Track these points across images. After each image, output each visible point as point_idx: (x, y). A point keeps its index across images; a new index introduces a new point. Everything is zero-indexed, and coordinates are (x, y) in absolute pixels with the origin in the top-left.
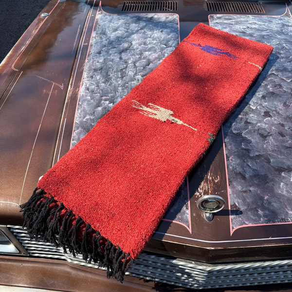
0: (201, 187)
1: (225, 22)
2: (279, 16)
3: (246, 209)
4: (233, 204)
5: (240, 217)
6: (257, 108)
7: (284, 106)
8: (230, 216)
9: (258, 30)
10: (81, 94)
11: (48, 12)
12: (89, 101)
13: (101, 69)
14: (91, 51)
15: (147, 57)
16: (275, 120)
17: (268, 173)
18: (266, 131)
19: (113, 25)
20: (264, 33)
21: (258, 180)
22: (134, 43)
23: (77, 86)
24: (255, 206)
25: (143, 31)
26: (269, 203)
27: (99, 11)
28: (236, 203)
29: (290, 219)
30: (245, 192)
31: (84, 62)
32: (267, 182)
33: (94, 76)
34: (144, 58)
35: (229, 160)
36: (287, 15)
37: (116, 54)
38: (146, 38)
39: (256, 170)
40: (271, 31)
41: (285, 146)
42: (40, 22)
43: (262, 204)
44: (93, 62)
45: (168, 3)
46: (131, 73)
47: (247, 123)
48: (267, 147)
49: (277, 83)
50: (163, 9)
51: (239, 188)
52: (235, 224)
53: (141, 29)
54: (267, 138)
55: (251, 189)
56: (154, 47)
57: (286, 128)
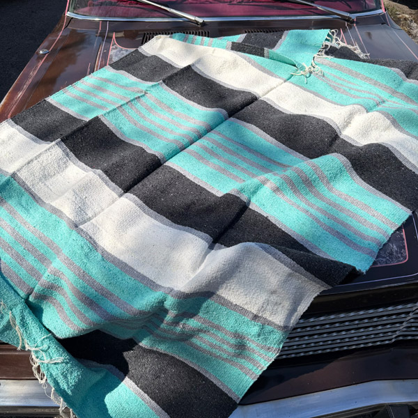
11: (48, 48)
27: (113, 45)
42: (39, 61)
45: (198, 33)
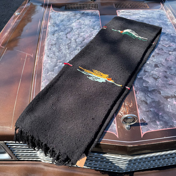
0: (122, 110)
1: (127, 14)
2: (158, 10)
3: (149, 122)
4: (141, 119)
5: (146, 126)
6: (150, 62)
7: (165, 61)
8: (140, 126)
9: (146, 18)
10: (45, 59)
12: (49, 63)
13: (56, 44)
14: (48, 34)
15: (82, 36)
16: (161, 69)
17: (160, 100)
18: (156, 75)
19: (60, 18)
20: (150, 20)
21: (155, 104)
22: (74, 28)
23: (41, 55)
24: (154, 120)
25: (78, 21)
26: (163, 117)
27: (51, 10)
28: (143, 118)
29: (175, 126)
30: (148, 111)
31: (44, 41)
32: (160, 105)
33: (51, 49)
34: (81, 37)
35: (137, 93)
36: (162, 9)
37: (64, 35)
38: (81, 25)
39: (153, 98)
40: (154, 18)
41: (168, 84)
42: (15, 18)
43: (158, 118)
44: (50, 40)
45: (92, 4)
46: (74, 46)
47: (145, 71)
48: (158, 84)
49: (160, 48)
50: (90, 8)
51: (144, 109)
52: (144, 130)
53: (78, 20)
54: (158, 80)
55: (151, 109)
56: (86, 30)
57: (168, 73)
